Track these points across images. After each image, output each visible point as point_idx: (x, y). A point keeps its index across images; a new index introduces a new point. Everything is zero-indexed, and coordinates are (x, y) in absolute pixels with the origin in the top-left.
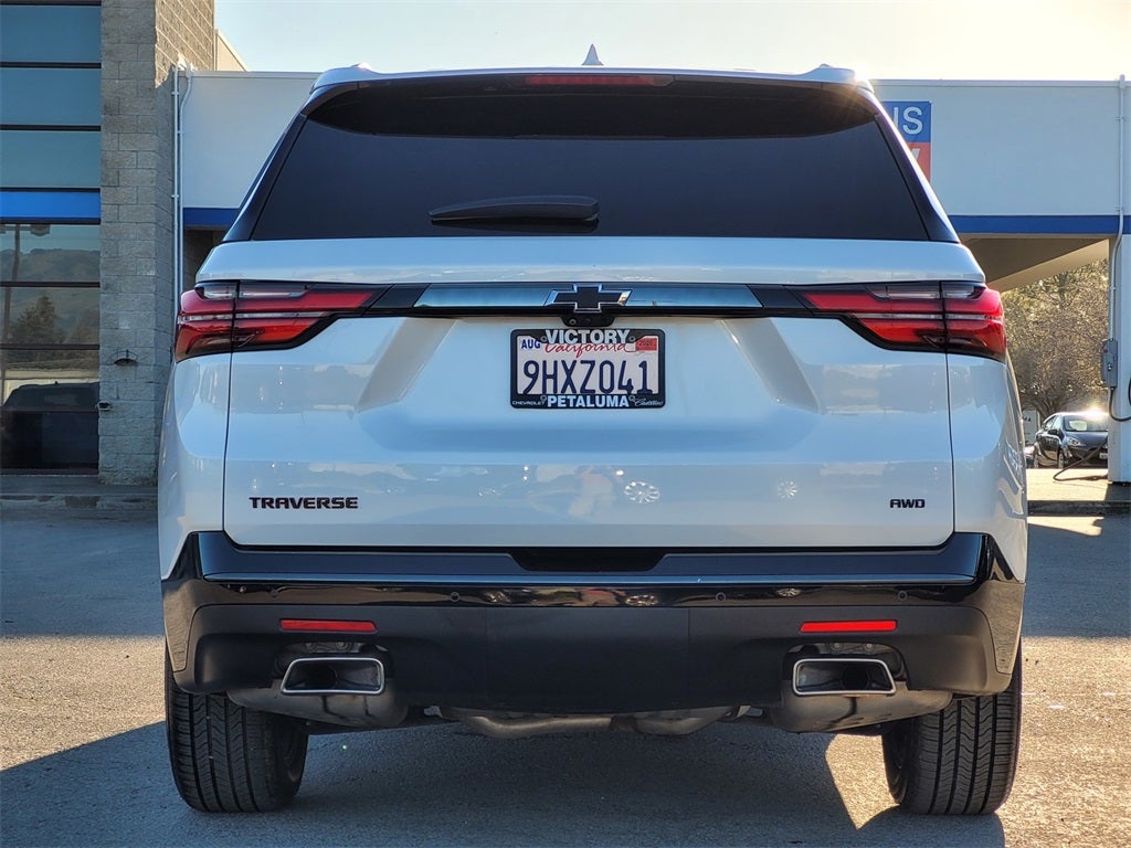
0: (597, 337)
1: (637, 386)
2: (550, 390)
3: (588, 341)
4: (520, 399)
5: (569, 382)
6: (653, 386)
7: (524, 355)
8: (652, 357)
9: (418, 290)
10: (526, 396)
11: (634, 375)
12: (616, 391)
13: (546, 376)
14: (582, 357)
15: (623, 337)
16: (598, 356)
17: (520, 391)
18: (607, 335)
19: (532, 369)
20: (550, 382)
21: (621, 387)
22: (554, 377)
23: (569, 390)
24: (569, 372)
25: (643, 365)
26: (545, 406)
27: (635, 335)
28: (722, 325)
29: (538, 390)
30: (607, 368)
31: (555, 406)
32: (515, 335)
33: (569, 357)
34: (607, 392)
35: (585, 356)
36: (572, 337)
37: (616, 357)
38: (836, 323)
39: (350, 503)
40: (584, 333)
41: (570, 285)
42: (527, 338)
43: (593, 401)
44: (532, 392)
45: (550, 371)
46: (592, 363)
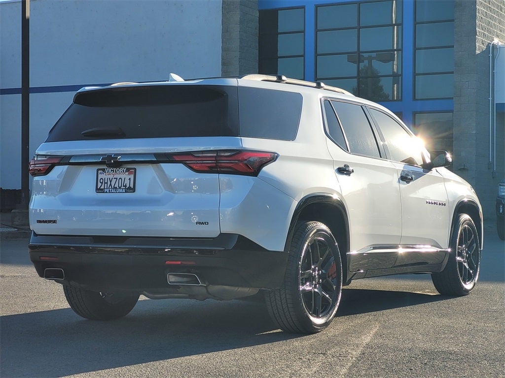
0: (118, 170)
1: (128, 186)
2: (106, 187)
3: (116, 172)
4: (98, 190)
5: (111, 185)
6: (132, 186)
7: (100, 176)
8: (132, 177)
9: (70, 157)
10: (100, 189)
11: (127, 182)
12: (122, 187)
13: (105, 183)
14: (114, 177)
15: (125, 170)
16: (118, 176)
17: (98, 188)
18: (121, 170)
19: (102, 181)
20: (106, 185)
21: (124, 186)
22: (107, 183)
23: (110, 187)
24: (111, 182)
25: (130, 179)
26: (104, 192)
27: (128, 170)
28: (150, 166)
29: (102, 187)
30: (120, 180)
31: (106, 192)
32: (98, 170)
33: (111, 177)
34: (120, 188)
35: (115, 176)
36: (112, 171)
37: (123, 176)
38: (181, 165)
39: (54, 222)
40: (115, 169)
41: (105, 155)
42: (101, 171)
43: (116, 191)
44: (101, 188)
45: (106, 182)
46: (117, 179)
